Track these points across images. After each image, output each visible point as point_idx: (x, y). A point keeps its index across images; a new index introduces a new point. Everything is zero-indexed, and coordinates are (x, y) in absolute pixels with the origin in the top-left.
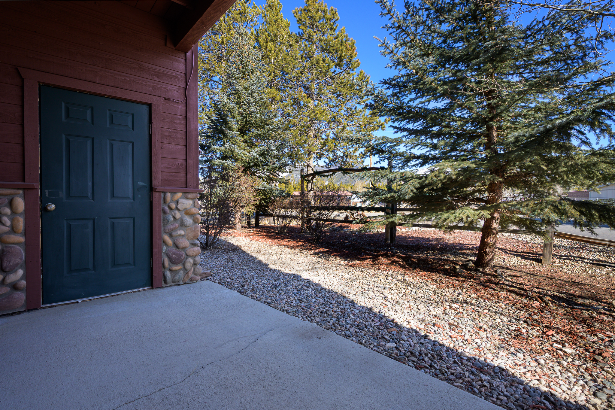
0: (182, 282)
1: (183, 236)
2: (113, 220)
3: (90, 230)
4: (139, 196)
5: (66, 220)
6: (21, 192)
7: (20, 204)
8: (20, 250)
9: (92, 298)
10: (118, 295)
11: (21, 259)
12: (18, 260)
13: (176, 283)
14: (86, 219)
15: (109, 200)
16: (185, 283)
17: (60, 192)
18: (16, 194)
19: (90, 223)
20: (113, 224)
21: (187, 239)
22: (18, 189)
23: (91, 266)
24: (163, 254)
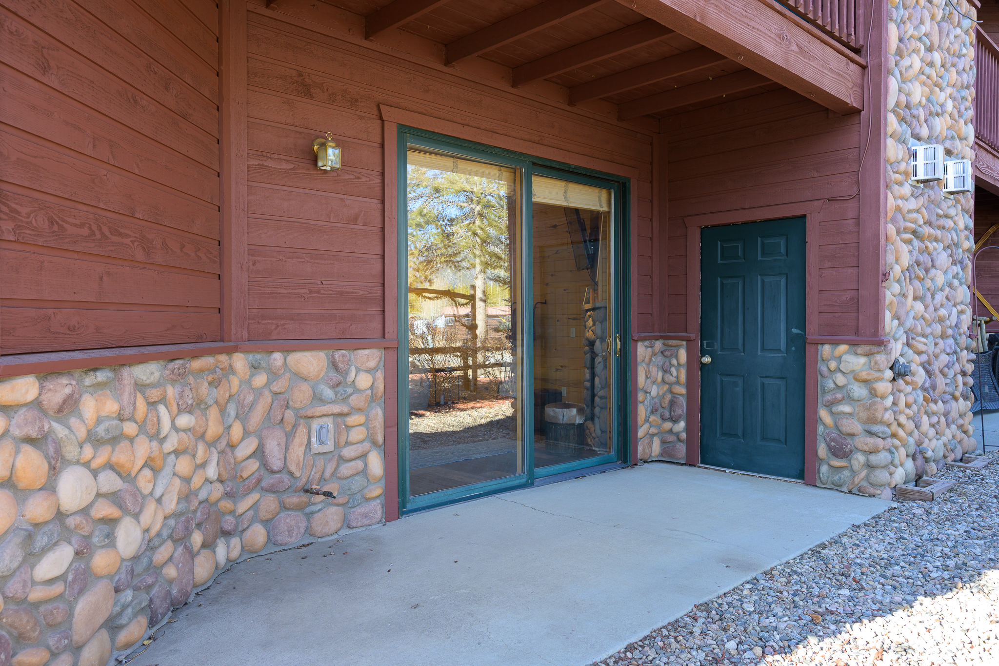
0: (845, 489)
1: (850, 414)
2: (763, 379)
3: (739, 389)
4: (793, 349)
5: (720, 374)
6: (684, 343)
7: (683, 355)
8: (682, 402)
9: (739, 472)
10: (766, 478)
11: (683, 411)
12: (680, 412)
13: (837, 487)
14: (737, 376)
15: (759, 354)
16: (850, 492)
17: (715, 343)
18: (681, 346)
19: (740, 381)
20: (763, 384)
21: (858, 420)
22: (683, 340)
23: (740, 433)
24: (819, 437)
